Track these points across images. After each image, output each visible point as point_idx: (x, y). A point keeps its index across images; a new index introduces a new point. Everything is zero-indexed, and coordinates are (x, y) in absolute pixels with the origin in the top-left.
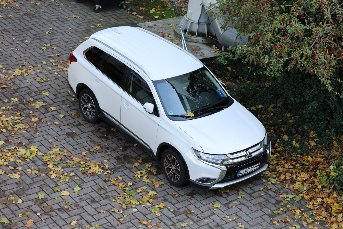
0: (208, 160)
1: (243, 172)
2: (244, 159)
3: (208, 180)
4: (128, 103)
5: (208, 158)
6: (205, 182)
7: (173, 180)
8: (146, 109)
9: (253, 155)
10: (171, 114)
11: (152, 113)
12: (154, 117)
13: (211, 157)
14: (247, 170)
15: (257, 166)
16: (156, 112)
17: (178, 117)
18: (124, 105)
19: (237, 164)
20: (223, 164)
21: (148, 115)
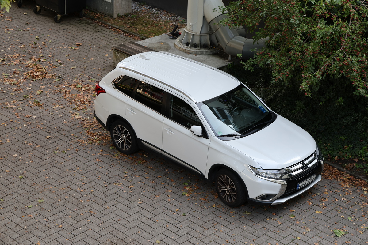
0: (267, 175)
1: (301, 184)
2: (301, 171)
3: (268, 196)
4: (171, 129)
5: (267, 174)
6: (266, 199)
7: (230, 202)
8: (193, 132)
9: (309, 166)
10: (220, 135)
11: (201, 136)
12: (203, 140)
13: (269, 172)
14: (305, 183)
15: (313, 177)
16: (205, 134)
17: (226, 137)
18: (167, 131)
19: (296, 177)
20: (283, 178)
21: (196, 138)
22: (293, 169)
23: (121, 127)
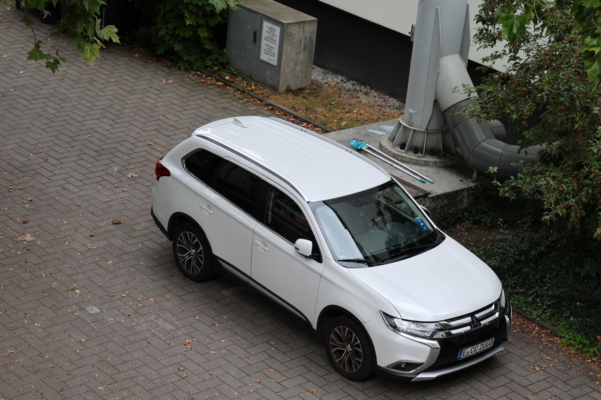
0: (409, 331)
1: (466, 351)
2: (468, 328)
3: (410, 366)
4: (265, 241)
5: (408, 327)
6: (404, 369)
7: (347, 371)
8: (298, 249)
9: (484, 322)
10: (342, 258)
11: (310, 257)
12: (314, 264)
13: (413, 325)
14: (473, 349)
15: (489, 343)
16: (317, 255)
17: (353, 263)
18: (258, 245)
19: (458, 339)
20: (435, 337)
21: (302, 260)
22: (453, 323)
23: (190, 235)
